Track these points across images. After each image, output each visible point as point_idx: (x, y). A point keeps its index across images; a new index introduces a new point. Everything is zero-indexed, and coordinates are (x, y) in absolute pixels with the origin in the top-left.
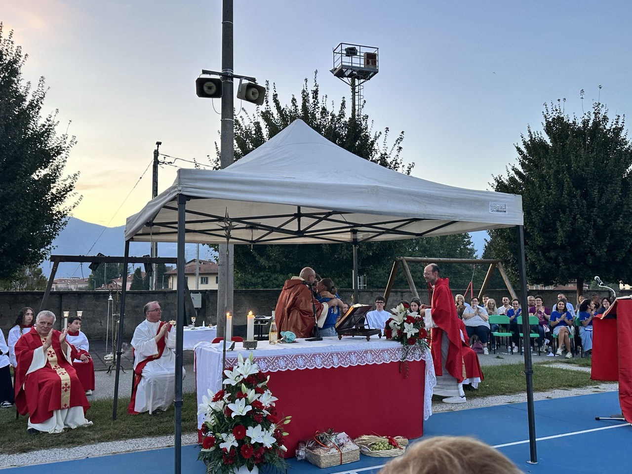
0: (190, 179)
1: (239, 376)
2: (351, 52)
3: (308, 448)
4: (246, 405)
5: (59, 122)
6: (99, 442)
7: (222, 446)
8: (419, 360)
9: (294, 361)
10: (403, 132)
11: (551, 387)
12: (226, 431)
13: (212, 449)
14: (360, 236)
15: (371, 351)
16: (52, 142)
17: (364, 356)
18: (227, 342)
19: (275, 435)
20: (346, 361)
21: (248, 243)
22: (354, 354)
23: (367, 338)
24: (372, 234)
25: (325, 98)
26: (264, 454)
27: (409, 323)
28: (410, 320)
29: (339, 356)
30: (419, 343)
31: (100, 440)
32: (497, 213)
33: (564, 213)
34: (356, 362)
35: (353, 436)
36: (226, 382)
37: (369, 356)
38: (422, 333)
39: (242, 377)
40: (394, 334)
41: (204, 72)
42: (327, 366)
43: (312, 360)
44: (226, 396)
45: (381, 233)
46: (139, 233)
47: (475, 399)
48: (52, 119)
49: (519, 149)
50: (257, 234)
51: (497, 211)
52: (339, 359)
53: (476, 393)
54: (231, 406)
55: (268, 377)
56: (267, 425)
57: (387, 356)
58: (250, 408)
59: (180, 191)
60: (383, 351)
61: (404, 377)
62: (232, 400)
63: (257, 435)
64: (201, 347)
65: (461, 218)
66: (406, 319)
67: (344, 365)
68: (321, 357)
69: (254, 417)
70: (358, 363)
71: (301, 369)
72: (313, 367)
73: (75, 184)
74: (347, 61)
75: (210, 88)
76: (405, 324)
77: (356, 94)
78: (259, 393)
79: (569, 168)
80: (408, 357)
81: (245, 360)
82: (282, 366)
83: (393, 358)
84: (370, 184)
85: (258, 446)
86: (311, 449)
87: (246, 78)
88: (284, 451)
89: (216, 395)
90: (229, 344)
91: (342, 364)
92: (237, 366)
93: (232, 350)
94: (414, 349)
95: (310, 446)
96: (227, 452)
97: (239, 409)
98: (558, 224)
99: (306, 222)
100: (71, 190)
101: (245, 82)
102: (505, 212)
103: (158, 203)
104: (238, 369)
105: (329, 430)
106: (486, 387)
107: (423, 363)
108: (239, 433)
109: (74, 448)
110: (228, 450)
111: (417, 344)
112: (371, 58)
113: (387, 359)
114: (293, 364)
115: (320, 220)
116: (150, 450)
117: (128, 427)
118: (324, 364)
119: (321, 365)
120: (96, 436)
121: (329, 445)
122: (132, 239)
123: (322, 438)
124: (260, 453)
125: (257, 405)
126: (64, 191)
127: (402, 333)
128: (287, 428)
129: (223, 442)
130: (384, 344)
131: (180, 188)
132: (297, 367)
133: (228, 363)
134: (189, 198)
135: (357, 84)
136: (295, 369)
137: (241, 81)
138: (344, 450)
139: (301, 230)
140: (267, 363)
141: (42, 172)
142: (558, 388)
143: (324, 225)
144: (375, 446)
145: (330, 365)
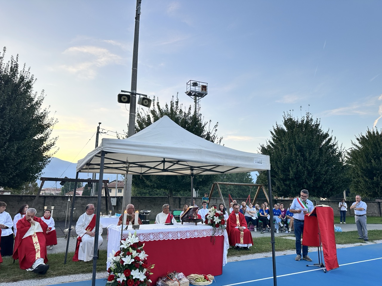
0: (108, 143)
1: (129, 244)
2: (195, 84)
3: (163, 281)
4: (131, 259)
5: (50, 111)
6: (55, 276)
7: (118, 280)
8: (221, 235)
9: (158, 235)
10: (218, 123)
11: (286, 249)
12: (120, 272)
13: (113, 281)
14: (195, 172)
15: (197, 231)
16: (46, 121)
17: (194, 233)
18: (123, 225)
19: (146, 274)
20: (184, 236)
21: (139, 174)
22: (189, 232)
23: (195, 224)
24: (200, 171)
25: (181, 105)
26: (139, 284)
27: (217, 217)
28: (217, 215)
29: (181, 233)
30: (221, 226)
31: (56, 275)
32: (258, 164)
33: (293, 163)
34: (189, 237)
35: (186, 275)
36: (122, 246)
37: (196, 233)
38: (222, 222)
39: (130, 244)
40: (209, 222)
41: (122, 91)
42: (174, 238)
43: (167, 235)
44: (122, 253)
45: (204, 171)
46: (83, 168)
47: (249, 255)
48: (46, 110)
49: (272, 132)
50: (144, 170)
51: (258, 163)
52: (181, 234)
53: (249, 251)
54: (123, 259)
55: (144, 244)
56: (141, 269)
57: (205, 233)
58: (133, 260)
59: (102, 149)
60: (203, 230)
61: (213, 244)
62: (124, 256)
63: (137, 274)
64: (111, 228)
65: (241, 166)
66: (215, 214)
67: (183, 238)
68: (172, 233)
69: (136, 265)
70: (190, 237)
71: (161, 240)
72: (168, 239)
73: (56, 142)
74: (193, 88)
75: (124, 99)
76: (215, 217)
77: (197, 104)
78: (138, 252)
79: (295, 142)
80: (215, 234)
81: (132, 235)
82: (152, 238)
83: (208, 234)
84: (198, 148)
85: (137, 280)
86: (165, 281)
87: (143, 95)
88: (150, 283)
89: (117, 253)
90: (125, 226)
91: (182, 237)
92: (128, 239)
93: (126, 230)
94: (219, 230)
95: (164, 280)
96: (120, 283)
97: (128, 260)
98: (290, 168)
99: (167, 165)
100: (54, 145)
101: (142, 96)
102: (262, 163)
103: (92, 154)
104: (128, 240)
105: (175, 271)
106: (254, 249)
107: (223, 237)
108: (127, 273)
109: (42, 280)
110: (121, 282)
111: (220, 227)
112: (204, 88)
113: (205, 235)
114: (157, 237)
115: (175, 164)
116: (82, 281)
117: (72, 268)
118: (173, 238)
119: (172, 238)
120: (55, 273)
121: (174, 279)
122: (80, 171)
123: (170, 276)
124: (138, 284)
125: (137, 259)
126: (50, 145)
127: (213, 221)
128: (152, 271)
129: (119, 278)
130: (204, 227)
131: (102, 148)
132: (159, 239)
133: (124, 237)
134: (107, 153)
135: (197, 99)
136: (158, 240)
137: (140, 96)
138: (181, 282)
139: (165, 168)
140: (144, 237)
141: (39, 136)
142: (289, 249)
143: (176, 166)
144: (197, 280)
145: (176, 238)
